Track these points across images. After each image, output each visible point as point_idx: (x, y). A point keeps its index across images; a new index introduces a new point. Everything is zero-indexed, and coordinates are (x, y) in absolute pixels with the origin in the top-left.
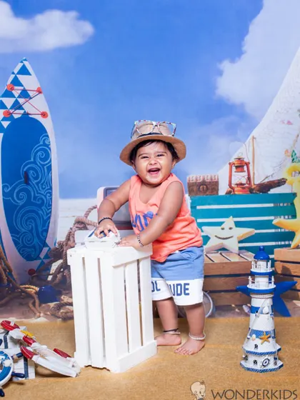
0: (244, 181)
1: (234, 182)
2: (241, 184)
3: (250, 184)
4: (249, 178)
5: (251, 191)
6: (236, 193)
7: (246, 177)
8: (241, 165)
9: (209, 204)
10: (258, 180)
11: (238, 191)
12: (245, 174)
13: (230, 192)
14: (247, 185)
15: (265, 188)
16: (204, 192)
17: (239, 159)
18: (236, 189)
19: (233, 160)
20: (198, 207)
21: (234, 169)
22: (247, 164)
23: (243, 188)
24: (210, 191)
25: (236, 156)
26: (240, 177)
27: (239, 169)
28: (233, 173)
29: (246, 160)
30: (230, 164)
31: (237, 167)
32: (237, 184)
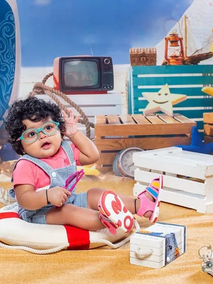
0: (178, 54)
1: (170, 54)
2: (176, 57)
3: (183, 56)
4: (182, 52)
5: (184, 62)
6: (171, 64)
7: (180, 50)
8: (175, 40)
9: (149, 73)
10: (189, 53)
11: (172, 62)
12: (179, 48)
13: (166, 63)
14: (180, 58)
15: (195, 60)
16: (144, 63)
17: (174, 35)
18: (171, 61)
19: (168, 36)
20: (139, 76)
21: (169, 43)
22: (181, 40)
23: (178, 60)
24: (150, 62)
25: (171, 32)
26: (174, 51)
27: (174, 44)
28: (169, 47)
29: (180, 36)
30: (166, 39)
31: (172, 42)
32: (172, 57)
